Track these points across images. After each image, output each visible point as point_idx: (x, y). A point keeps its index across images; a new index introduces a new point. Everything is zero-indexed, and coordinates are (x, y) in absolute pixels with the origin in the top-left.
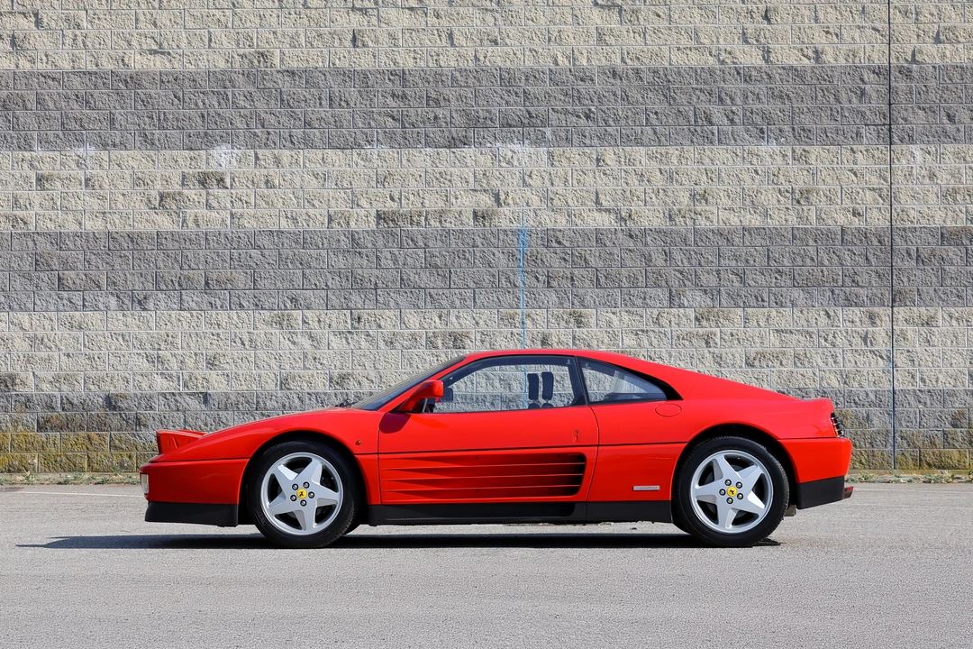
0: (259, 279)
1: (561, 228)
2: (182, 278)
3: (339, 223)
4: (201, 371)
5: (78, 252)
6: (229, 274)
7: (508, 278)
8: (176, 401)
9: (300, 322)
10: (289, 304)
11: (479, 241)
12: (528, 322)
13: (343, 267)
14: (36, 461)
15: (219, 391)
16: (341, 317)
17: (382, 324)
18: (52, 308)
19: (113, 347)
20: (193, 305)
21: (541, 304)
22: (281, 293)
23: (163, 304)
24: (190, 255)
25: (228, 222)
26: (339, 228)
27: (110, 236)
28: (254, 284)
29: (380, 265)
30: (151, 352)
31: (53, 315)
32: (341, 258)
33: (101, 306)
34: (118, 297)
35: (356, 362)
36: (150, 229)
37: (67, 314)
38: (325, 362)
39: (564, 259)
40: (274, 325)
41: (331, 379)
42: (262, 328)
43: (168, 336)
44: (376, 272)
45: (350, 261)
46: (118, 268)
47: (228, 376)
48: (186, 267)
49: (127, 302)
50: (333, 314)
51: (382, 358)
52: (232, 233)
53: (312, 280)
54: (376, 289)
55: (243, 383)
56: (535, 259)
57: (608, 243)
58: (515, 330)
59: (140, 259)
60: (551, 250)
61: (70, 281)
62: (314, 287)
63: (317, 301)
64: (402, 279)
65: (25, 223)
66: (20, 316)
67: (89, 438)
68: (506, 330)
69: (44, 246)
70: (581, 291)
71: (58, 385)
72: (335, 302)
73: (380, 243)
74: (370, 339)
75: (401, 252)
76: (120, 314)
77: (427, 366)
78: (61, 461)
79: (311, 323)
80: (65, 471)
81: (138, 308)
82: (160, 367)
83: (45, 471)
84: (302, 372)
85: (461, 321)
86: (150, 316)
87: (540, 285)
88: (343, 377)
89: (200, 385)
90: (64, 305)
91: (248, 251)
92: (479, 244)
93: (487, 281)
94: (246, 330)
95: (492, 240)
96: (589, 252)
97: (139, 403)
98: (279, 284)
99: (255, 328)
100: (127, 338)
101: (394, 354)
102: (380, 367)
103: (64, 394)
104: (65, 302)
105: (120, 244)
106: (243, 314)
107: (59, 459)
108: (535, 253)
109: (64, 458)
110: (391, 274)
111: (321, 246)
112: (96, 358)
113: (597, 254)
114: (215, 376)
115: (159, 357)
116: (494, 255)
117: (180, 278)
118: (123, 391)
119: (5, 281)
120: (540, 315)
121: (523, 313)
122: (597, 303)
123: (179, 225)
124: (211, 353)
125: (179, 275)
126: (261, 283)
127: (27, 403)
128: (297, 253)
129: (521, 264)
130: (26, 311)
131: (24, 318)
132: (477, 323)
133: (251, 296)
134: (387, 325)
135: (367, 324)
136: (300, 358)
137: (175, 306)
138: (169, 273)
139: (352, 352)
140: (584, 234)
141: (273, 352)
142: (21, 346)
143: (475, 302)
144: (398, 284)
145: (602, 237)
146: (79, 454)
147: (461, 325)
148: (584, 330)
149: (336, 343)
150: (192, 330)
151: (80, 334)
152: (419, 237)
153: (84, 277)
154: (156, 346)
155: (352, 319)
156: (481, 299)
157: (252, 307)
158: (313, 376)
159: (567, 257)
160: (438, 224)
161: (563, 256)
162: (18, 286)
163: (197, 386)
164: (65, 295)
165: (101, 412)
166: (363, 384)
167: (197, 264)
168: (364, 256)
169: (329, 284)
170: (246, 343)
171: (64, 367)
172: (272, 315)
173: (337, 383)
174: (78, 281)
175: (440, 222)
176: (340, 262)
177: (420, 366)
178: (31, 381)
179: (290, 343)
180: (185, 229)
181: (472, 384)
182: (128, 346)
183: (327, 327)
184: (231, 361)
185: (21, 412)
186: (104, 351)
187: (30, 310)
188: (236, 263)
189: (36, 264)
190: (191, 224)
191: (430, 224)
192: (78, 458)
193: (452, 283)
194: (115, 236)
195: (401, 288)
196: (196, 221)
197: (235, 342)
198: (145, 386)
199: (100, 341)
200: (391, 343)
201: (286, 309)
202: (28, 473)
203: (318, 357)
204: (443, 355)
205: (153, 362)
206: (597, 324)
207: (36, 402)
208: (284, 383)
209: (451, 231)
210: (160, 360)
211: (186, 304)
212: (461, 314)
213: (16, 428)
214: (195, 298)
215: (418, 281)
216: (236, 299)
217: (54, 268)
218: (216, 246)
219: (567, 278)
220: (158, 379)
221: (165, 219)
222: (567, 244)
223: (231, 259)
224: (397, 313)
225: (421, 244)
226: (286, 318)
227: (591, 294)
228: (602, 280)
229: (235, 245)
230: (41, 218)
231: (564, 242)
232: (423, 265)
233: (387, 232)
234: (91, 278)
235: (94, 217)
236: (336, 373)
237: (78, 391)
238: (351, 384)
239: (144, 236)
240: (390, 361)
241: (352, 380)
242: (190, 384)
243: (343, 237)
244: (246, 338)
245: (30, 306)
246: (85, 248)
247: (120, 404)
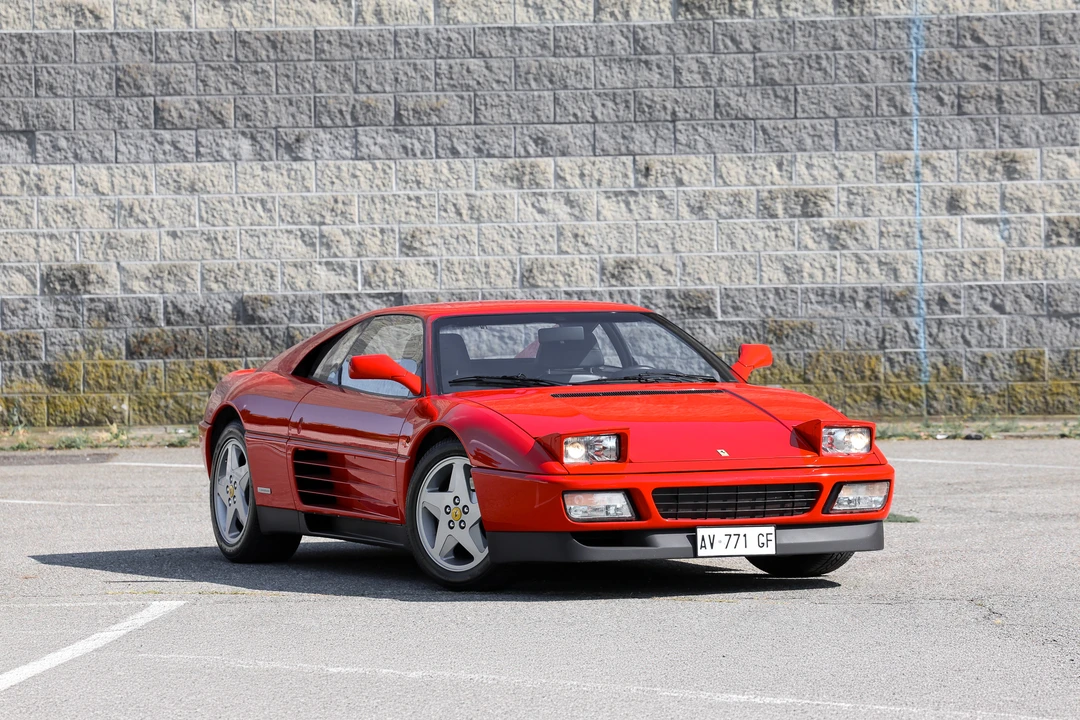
0: (483, 108)
1: (982, 15)
2: (358, 107)
3: (612, 14)
4: (390, 258)
5: (186, 65)
6: (434, 100)
7: (892, 101)
8: (352, 307)
9: (551, 177)
10: (532, 148)
11: (843, 39)
12: (926, 172)
13: (619, 85)
14: (125, 406)
15: (422, 290)
16: (618, 167)
17: (685, 178)
18: (146, 157)
19: (248, 221)
20: (377, 151)
21: (947, 142)
22: (519, 130)
23: (328, 150)
24: (370, 69)
25: (431, 15)
26: (612, 22)
27: (239, 39)
28: (476, 116)
29: (681, 82)
30: (310, 227)
31: (148, 169)
32: (616, 70)
33: (226, 154)
34: (253, 138)
35: (642, 241)
36: (303, 27)
37: (171, 167)
38: (592, 241)
39: (987, 68)
40: (509, 182)
41: (603, 269)
42: (490, 188)
43: (336, 201)
44: (674, 93)
45: (631, 75)
46: (253, 90)
47: (435, 266)
48: (363, 88)
49: (267, 145)
50: (605, 164)
51: (686, 235)
52: (438, 31)
53: (569, 108)
54: (673, 121)
55: (460, 277)
56: (936, 68)
57: (1061, 38)
58: (903, 186)
59: (287, 76)
60: (965, 52)
61: (174, 114)
62: (572, 119)
63: (578, 142)
64: (717, 105)
65: (97, 18)
66: (93, 171)
67: (212, 369)
68: (889, 186)
69: (130, 56)
70: (1015, 119)
71: (158, 283)
72: (608, 143)
73: (681, 44)
74: (665, 202)
75: (715, 60)
76: (257, 167)
77: (760, 245)
78: (167, 407)
79: (568, 177)
80: (173, 423)
81: (286, 157)
82: (325, 252)
83: (141, 423)
84: (555, 258)
85: (815, 172)
86: (307, 169)
87: (946, 110)
88: (623, 267)
89: (390, 282)
90: (165, 153)
91: (465, 61)
92: (844, 44)
93: (857, 105)
94: (464, 191)
95: (866, 37)
96: (1027, 54)
97: (292, 312)
98: (516, 116)
99: (479, 187)
100: (269, 205)
101: (705, 228)
102: (683, 249)
103: (169, 296)
104: (167, 147)
105: (255, 53)
106: (457, 164)
107: (162, 403)
108: (937, 58)
109: (171, 401)
110: (698, 97)
111: (583, 52)
112: (220, 239)
113: (1043, 57)
114: (413, 267)
115: (322, 236)
116: (868, 61)
117: (354, 106)
118: (264, 292)
119: (67, 113)
120: (946, 159)
121: (917, 157)
122: (1042, 139)
123: (349, 20)
124: (406, 228)
125: (352, 102)
126: (487, 114)
127: (109, 312)
128: (544, 63)
129: (914, 77)
130: (103, 162)
131: (100, 174)
132: (841, 176)
133: (471, 135)
134: (693, 181)
135: (660, 180)
136: (552, 236)
137: (347, 153)
138: (336, 98)
139: (637, 225)
140: (1021, 24)
141: (506, 225)
142: (97, 220)
143: (837, 140)
144: (711, 112)
145: (1049, 27)
146: (195, 394)
147: (815, 179)
148: (1020, 184)
149: (612, 210)
150: (375, 192)
151: (193, 200)
152: (745, 34)
153: (197, 107)
154: (318, 218)
155: (637, 171)
156: (848, 134)
157: (472, 153)
158: (573, 264)
159: (991, 63)
160: (776, 14)
161: (983, 60)
162: (88, 121)
163: (384, 282)
164: (166, 135)
165: (230, 326)
166: (655, 277)
167: (381, 84)
168: (654, 68)
169: (598, 114)
170: (464, 212)
171: (168, 254)
172: (506, 166)
173: (613, 276)
174: (187, 114)
175: (779, 9)
176: (615, 78)
177: (748, 246)
178: (114, 277)
179: (534, 211)
180: (360, 27)
181: (834, 270)
182: (271, 218)
183: (594, 184)
184: (440, 242)
185: (99, 327)
186: (232, 227)
187: (109, 161)
188: (445, 81)
189: (118, 86)
190: (370, 17)
191: (762, 14)
192: (194, 402)
193: (799, 109)
194: (246, 38)
195: (716, 119)
196: (378, 13)
197: (445, 211)
198: (300, 283)
199: (226, 211)
200: (701, 208)
201: (528, 155)
202: (114, 428)
203: (581, 232)
204: (785, 228)
205: (313, 245)
206: (1042, 175)
207: (123, 311)
208: (527, 278)
209: (797, 25)
210: (325, 240)
211: (364, 150)
212: (815, 161)
213: (91, 354)
214: (379, 140)
215: (743, 107)
216: (446, 141)
217: (148, 91)
218: (411, 53)
219: (991, 97)
220: (322, 271)
221: (326, 10)
222: (991, 41)
223: (437, 75)
224: (710, 159)
225: (747, 45)
226: (528, 170)
227: (1032, 123)
228: (1051, 100)
229: (442, 52)
230: (123, 9)
231: (986, 38)
232: (752, 81)
233: (691, 27)
234: (208, 109)
235: (210, 7)
236: (611, 259)
237: (193, 295)
238: (636, 276)
239: (293, 38)
240: (698, 238)
241: (637, 270)
242: (374, 279)
243: (618, 37)
244: (463, 204)
245: (110, 154)
246: (197, 58)
247: (260, 313)
